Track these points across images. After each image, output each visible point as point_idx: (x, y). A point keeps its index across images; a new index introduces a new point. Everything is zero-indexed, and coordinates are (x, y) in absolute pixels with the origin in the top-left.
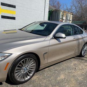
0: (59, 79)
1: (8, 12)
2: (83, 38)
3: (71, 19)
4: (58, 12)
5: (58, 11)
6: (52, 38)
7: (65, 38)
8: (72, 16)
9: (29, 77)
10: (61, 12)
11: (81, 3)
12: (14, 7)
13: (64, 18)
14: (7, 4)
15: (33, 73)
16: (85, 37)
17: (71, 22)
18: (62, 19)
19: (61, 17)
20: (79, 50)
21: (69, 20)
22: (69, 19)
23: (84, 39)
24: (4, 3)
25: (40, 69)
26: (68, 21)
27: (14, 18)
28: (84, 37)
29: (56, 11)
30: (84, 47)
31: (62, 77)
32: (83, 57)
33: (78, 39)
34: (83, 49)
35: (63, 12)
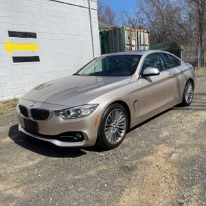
0: (161, 136)
1: (24, 47)
2: (182, 72)
3: (147, 43)
4: (119, 33)
5: (119, 29)
6: (139, 78)
7: (158, 74)
8: (147, 35)
9: (120, 139)
10: (126, 32)
11: (157, 4)
12: (33, 35)
13: (134, 42)
14: (19, 33)
15: (123, 131)
16: (185, 71)
17: (147, 48)
18: (130, 45)
19: (127, 41)
20: (179, 93)
21: (144, 45)
22: (142, 43)
23: (185, 73)
24: (13, 32)
25: (131, 127)
26: (142, 47)
27: (36, 59)
28: (183, 70)
29: (115, 31)
30: (188, 89)
31: (165, 133)
32: (188, 105)
33: (176, 75)
34: (185, 91)
35: (130, 31)
